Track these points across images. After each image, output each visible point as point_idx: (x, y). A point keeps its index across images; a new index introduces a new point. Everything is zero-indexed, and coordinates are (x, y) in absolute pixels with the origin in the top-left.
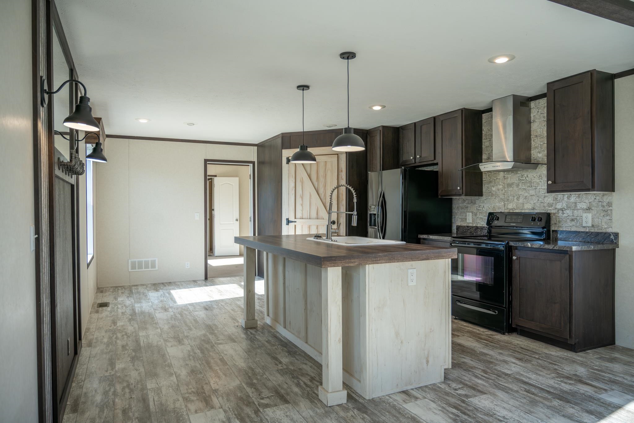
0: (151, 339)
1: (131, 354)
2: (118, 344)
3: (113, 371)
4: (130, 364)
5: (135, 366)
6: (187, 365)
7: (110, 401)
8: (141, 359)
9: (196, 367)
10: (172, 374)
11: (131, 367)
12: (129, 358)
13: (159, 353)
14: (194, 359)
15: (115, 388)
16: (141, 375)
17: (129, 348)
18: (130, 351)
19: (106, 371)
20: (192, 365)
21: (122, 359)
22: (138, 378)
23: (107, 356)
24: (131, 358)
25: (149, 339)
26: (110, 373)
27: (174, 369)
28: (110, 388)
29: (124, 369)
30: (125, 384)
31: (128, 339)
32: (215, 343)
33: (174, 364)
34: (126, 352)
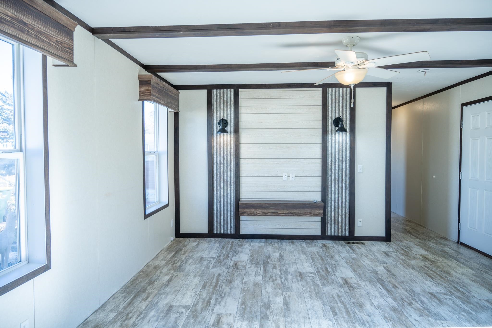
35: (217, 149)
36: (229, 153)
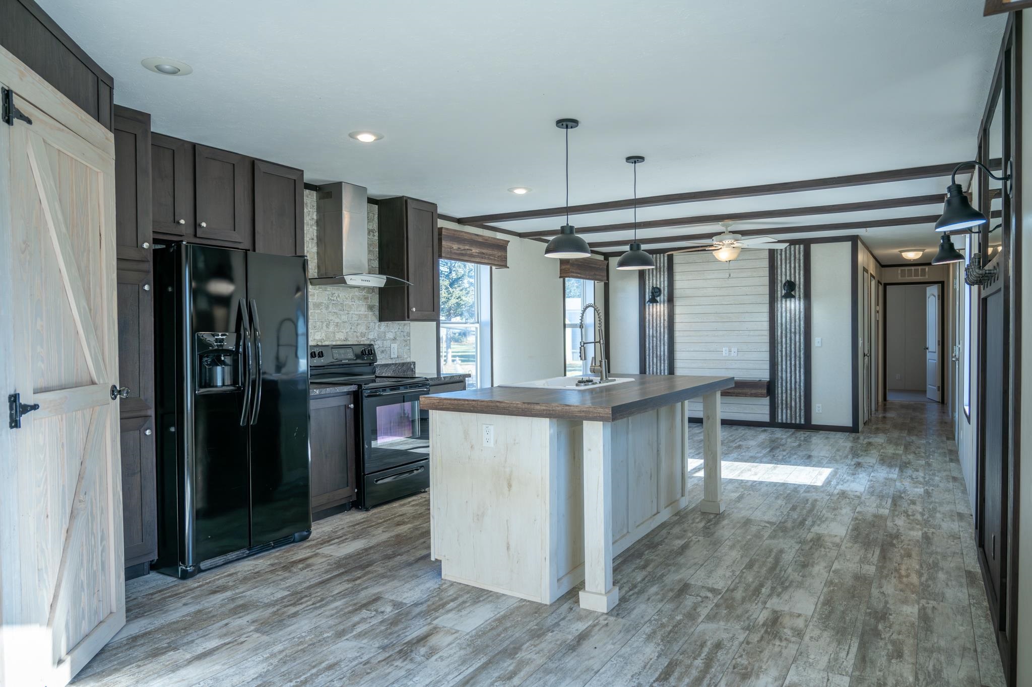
0: (827, 652)
1: (886, 627)
2: (911, 666)
3: (923, 605)
4: (892, 607)
5: (884, 600)
6: (803, 576)
7: (926, 569)
8: (870, 610)
9: (794, 570)
10: (833, 572)
11: (891, 601)
12: (891, 620)
13: (832, 609)
14: (786, 580)
15: (920, 580)
16: (879, 584)
17: (886, 644)
18: (888, 635)
19: (936, 609)
20: (797, 574)
21: (905, 622)
22: (883, 581)
23: (936, 641)
24: (889, 619)
25: (832, 656)
26: (928, 603)
27: (826, 577)
28: (926, 581)
29: (905, 601)
30: (905, 580)
31: (883, 676)
32: (720, 594)
33: (821, 582)
34: (895, 637)
35: (649, 320)
36: (662, 324)
